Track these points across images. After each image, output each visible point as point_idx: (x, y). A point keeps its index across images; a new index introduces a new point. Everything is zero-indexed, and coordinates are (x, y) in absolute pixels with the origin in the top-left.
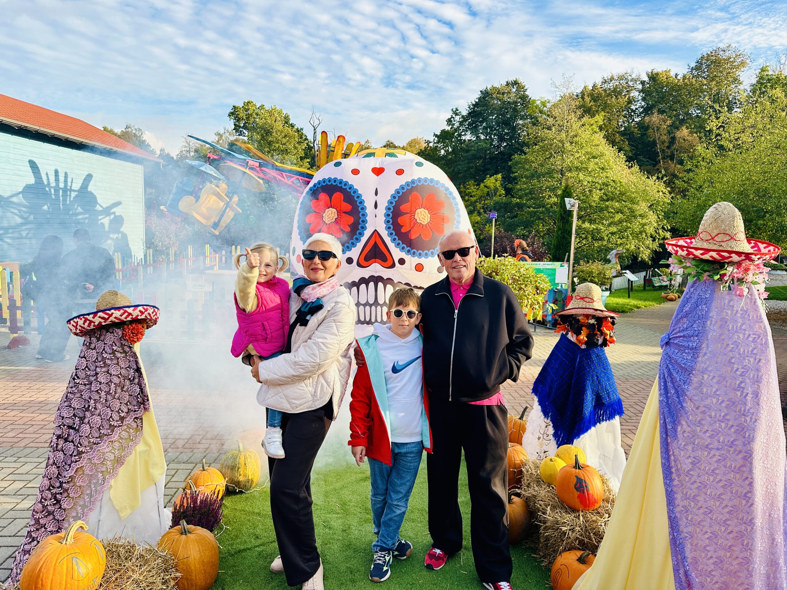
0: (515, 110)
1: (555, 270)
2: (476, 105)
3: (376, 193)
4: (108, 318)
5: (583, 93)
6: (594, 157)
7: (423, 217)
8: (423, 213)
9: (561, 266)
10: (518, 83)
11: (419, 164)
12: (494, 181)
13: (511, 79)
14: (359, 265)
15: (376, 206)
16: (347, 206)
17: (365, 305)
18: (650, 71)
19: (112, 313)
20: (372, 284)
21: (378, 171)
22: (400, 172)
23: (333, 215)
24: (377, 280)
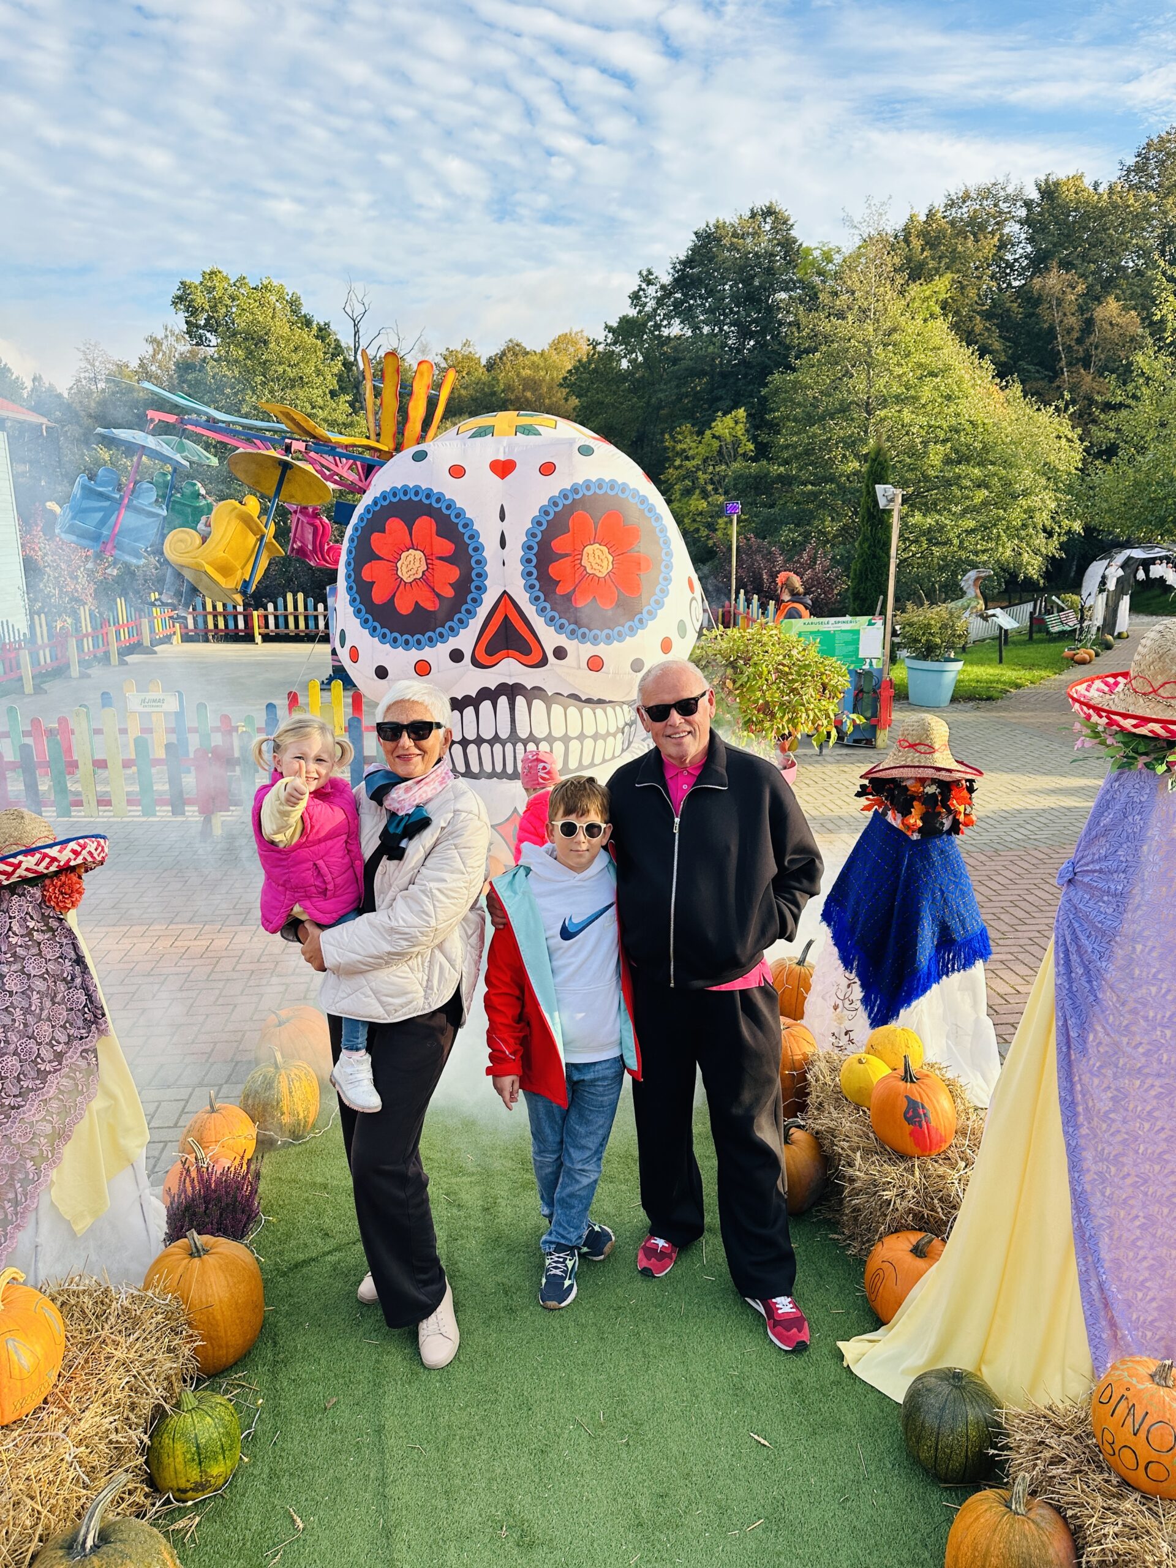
0: (770, 271)
1: (857, 632)
2: (688, 262)
3: (502, 517)
4: (13, 872)
5: (907, 230)
6: (933, 374)
7: (599, 561)
8: (598, 553)
9: (870, 624)
10: (775, 212)
11: (585, 451)
12: (732, 425)
13: (761, 203)
14: (476, 663)
15: (503, 544)
16: (445, 547)
17: (491, 742)
18: (1043, 178)
19: (21, 862)
20: (503, 701)
21: (503, 468)
22: (547, 469)
23: (417, 564)
24: (511, 691)
